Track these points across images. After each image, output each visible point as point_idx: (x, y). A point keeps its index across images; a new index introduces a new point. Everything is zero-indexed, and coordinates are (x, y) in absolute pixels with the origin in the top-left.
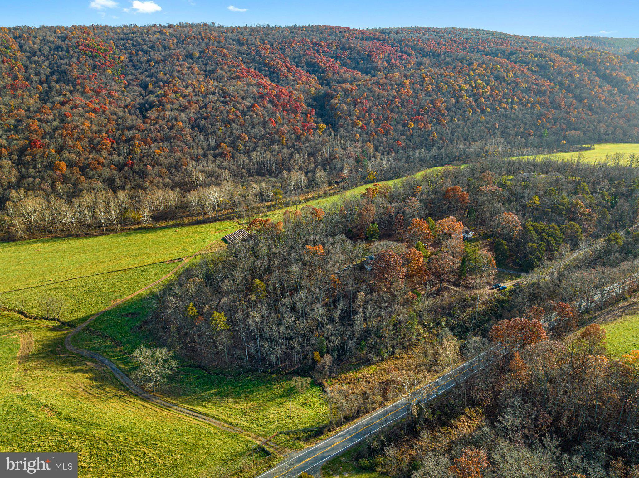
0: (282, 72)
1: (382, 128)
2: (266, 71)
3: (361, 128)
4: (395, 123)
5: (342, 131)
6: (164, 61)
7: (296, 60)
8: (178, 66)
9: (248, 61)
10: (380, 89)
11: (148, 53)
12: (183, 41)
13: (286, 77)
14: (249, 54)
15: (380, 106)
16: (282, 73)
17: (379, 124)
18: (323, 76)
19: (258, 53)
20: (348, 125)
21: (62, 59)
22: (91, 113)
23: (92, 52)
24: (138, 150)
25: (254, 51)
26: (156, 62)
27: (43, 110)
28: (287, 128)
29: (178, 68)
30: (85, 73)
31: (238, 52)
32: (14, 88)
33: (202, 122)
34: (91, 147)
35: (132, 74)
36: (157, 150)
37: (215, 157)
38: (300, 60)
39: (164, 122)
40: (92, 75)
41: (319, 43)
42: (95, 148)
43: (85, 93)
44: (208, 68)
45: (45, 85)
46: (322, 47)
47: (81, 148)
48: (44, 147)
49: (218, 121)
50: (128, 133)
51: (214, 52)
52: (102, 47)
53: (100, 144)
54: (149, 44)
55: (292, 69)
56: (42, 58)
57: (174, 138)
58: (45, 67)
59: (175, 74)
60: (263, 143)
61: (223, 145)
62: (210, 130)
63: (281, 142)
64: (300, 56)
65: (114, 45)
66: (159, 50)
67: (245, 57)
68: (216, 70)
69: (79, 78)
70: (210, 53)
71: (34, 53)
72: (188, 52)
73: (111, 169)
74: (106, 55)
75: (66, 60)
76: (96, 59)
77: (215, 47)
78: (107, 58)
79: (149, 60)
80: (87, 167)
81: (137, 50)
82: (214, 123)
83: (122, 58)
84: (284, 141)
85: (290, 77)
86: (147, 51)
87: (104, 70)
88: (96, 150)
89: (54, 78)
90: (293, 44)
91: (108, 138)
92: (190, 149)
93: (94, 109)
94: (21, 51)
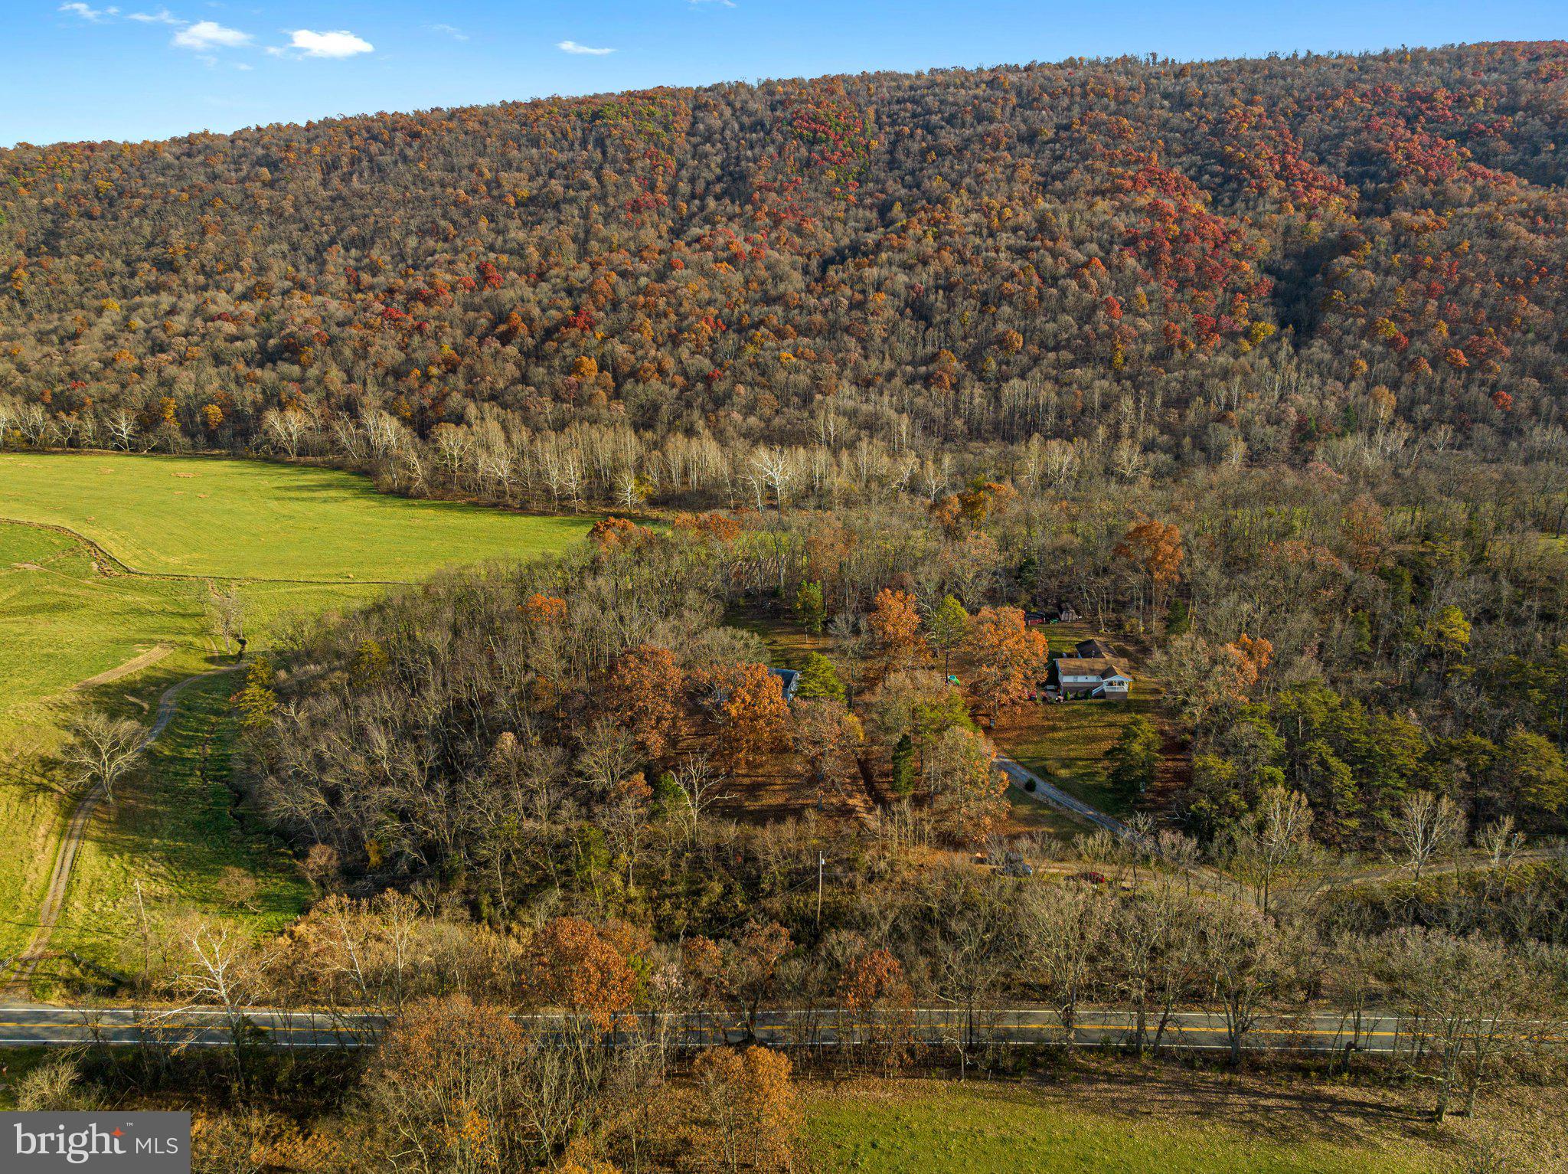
0: (1259, 178)
2: (1213, 175)
3: (1390, 344)
5: (1318, 349)
6: (960, 151)
7: (1324, 146)
8: (987, 161)
9: (1179, 150)
11: (937, 131)
12: (1035, 99)
13: (1261, 192)
14: (1192, 130)
16: (1255, 183)
17: (1464, 338)
18: (1383, 190)
19: (1218, 129)
20: (1347, 332)
21: (752, 148)
22: (725, 264)
23: (815, 132)
24: (751, 349)
25: (1208, 122)
26: (942, 153)
27: (645, 254)
28: (1145, 325)
29: (981, 166)
30: (780, 177)
31: (1164, 125)
32: (636, 207)
33: (932, 297)
34: (670, 335)
35: (877, 181)
36: (786, 354)
37: (911, 381)
38: (1337, 146)
39: (848, 292)
40: (791, 182)
41: (1428, 98)
42: (676, 336)
43: (753, 219)
44: (1056, 168)
45: (697, 202)
46: (1431, 108)
47: (647, 336)
48: (592, 327)
49: (971, 296)
50: (758, 312)
51: (1095, 127)
52: (842, 121)
53: (689, 329)
54: (948, 110)
55: (1296, 171)
56: (719, 145)
57: (847, 330)
58: (713, 166)
59: (967, 180)
60: (1058, 360)
61: (946, 354)
62: (938, 318)
63: (1109, 362)
64: (1342, 136)
65: (872, 115)
66: (963, 125)
67: (1176, 140)
68: (1070, 171)
69: (760, 188)
70: (1085, 128)
71: (708, 139)
72: (1029, 128)
73: (673, 386)
74: (842, 138)
75: (757, 150)
76: (817, 148)
77: (1105, 116)
78: (841, 145)
79: (929, 149)
80: (634, 374)
81: (916, 126)
82: (960, 299)
83: (874, 144)
84: (1119, 359)
85: (1274, 192)
86: (935, 127)
87: (823, 172)
88: (675, 340)
89: (718, 188)
90: (1339, 103)
91: (716, 318)
92: (866, 358)
93: (736, 255)
94: (688, 134)
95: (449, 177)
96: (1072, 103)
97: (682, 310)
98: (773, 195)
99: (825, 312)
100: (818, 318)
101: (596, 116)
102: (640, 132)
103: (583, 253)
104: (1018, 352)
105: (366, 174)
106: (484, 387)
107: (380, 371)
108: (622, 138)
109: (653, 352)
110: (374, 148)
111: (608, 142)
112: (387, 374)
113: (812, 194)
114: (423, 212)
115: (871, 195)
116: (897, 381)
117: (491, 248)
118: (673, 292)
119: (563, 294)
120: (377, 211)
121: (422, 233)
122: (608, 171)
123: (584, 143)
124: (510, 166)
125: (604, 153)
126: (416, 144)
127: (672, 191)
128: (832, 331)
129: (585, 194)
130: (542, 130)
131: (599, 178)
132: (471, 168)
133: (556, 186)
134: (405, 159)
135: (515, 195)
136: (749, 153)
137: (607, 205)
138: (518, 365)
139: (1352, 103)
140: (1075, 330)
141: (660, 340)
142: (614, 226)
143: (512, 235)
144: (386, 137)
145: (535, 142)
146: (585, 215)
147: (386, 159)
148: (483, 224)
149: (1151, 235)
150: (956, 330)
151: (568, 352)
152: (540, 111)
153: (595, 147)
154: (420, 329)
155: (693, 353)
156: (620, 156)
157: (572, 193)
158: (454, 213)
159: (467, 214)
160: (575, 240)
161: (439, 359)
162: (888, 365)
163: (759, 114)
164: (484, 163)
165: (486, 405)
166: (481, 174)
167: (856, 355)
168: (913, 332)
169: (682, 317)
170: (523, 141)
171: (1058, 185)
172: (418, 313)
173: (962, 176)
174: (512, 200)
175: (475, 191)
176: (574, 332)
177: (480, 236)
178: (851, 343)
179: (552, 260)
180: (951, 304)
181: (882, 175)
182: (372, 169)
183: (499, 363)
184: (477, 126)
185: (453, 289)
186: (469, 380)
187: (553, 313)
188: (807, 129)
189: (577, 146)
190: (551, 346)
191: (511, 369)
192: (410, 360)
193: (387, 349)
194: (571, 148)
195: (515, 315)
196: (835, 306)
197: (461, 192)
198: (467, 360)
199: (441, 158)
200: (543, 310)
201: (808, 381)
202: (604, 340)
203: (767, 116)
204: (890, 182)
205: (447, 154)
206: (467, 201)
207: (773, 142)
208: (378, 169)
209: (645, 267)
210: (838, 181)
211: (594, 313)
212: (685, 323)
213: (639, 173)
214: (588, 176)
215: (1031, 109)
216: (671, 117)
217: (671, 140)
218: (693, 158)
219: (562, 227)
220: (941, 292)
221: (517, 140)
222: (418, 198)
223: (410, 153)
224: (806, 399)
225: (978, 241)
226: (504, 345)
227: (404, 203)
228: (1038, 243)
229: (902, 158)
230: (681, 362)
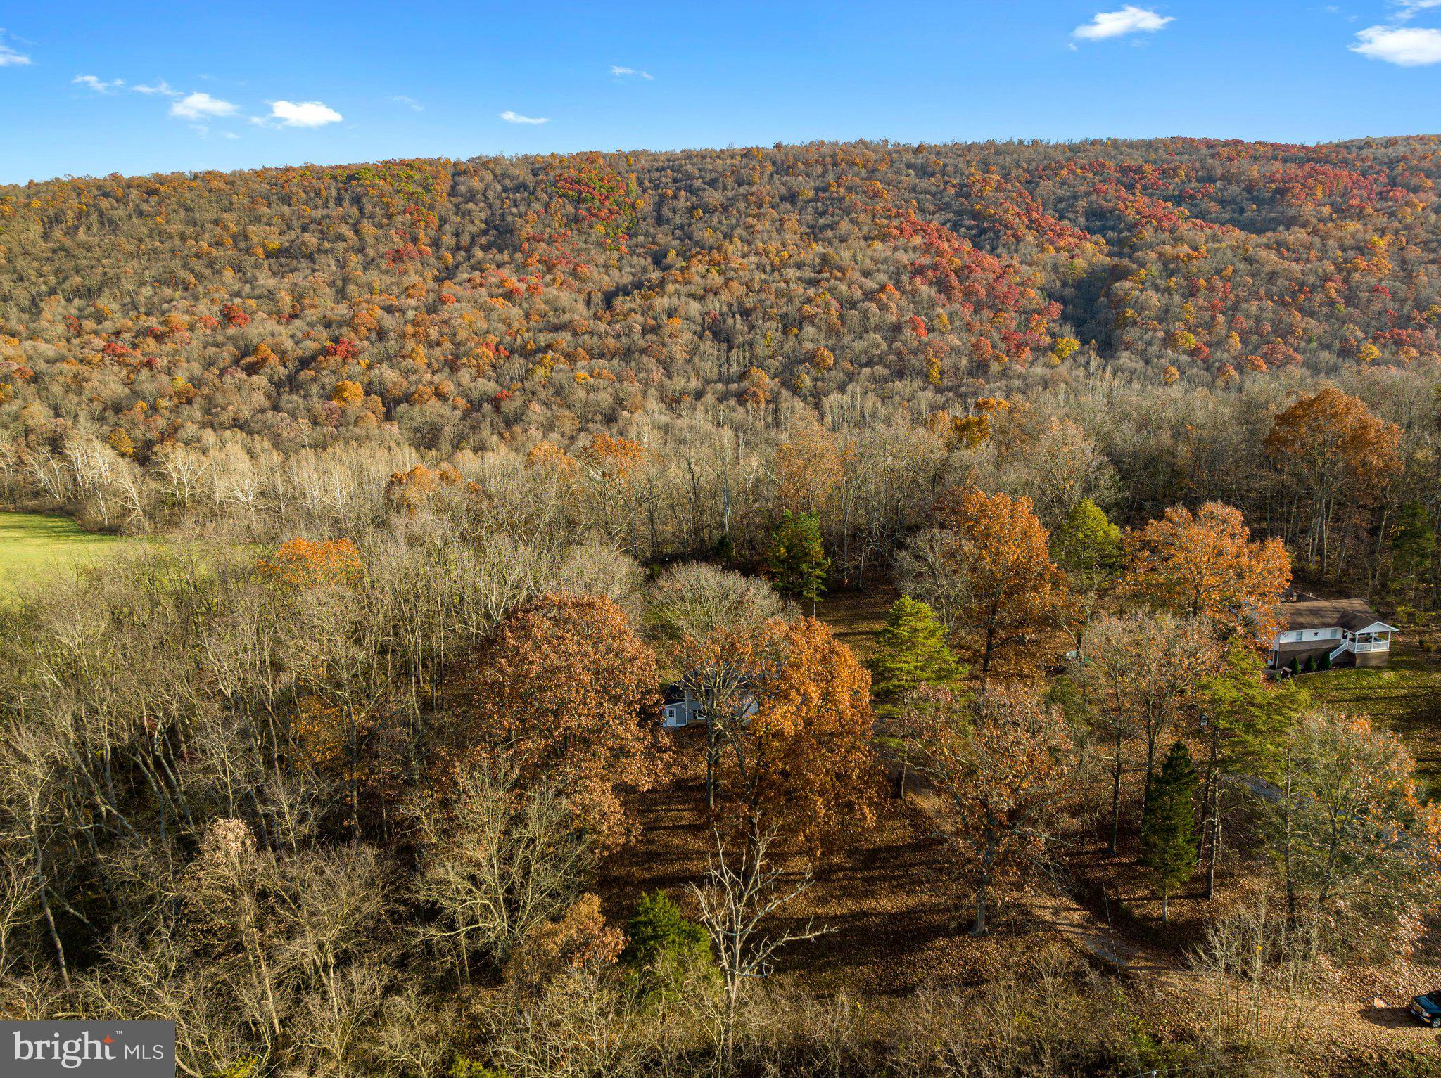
0: (1012, 228)
1: (1264, 356)
2: (969, 228)
3: (1193, 353)
4: (1314, 345)
5: (1125, 358)
6: (725, 209)
7: (1061, 206)
8: (754, 216)
9: (932, 208)
10: (1282, 257)
11: (701, 193)
12: (789, 167)
13: (1018, 239)
14: (940, 192)
15: (1271, 298)
16: (1010, 232)
17: (1258, 347)
18: (1126, 238)
19: (964, 191)
20: (1150, 343)
21: (516, 206)
22: (501, 299)
23: (580, 193)
24: (541, 371)
25: (954, 186)
26: (709, 210)
27: (411, 292)
28: (954, 340)
29: (750, 220)
30: (548, 230)
31: (913, 189)
32: (398, 257)
33: (730, 321)
34: (446, 361)
35: (647, 235)
36: (582, 374)
37: (722, 398)
38: (1073, 206)
39: (639, 318)
40: (560, 234)
41: (1139, 170)
42: (453, 362)
43: (524, 266)
44: (822, 221)
45: (463, 253)
46: (1143, 178)
47: (420, 362)
48: (354, 355)
49: (771, 318)
50: (543, 338)
51: (850, 189)
52: (606, 184)
53: (467, 354)
54: (708, 177)
55: (1043, 223)
56: (482, 204)
57: (644, 352)
58: (477, 222)
59: (739, 231)
60: (873, 374)
61: (756, 373)
62: (741, 339)
63: (926, 377)
64: (1075, 197)
65: (634, 179)
66: (725, 188)
67: (927, 200)
68: (838, 223)
69: (528, 239)
70: (842, 190)
71: (471, 197)
72: (790, 190)
73: (454, 408)
74: (607, 198)
75: (522, 208)
76: (583, 206)
77: (857, 180)
78: (607, 204)
79: (694, 208)
80: (408, 398)
81: (679, 189)
82: (760, 322)
83: (640, 203)
84: (935, 372)
85: (1030, 238)
86: (698, 190)
87: (591, 227)
88: (452, 365)
89: (484, 240)
90: (1064, 173)
91: (498, 344)
92: (669, 376)
93: (511, 292)
94: (449, 195)
95: (190, 230)
96: (826, 172)
97: (459, 338)
98: (543, 245)
99: (618, 337)
100: (611, 342)
101: (351, 178)
102: (399, 191)
103: (341, 295)
104: (829, 369)
105: (95, 228)
106: (225, 417)
107: (97, 406)
108: (381, 196)
109: (428, 376)
110: (105, 204)
111: (365, 200)
112: (105, 409)
113: (582, 245)
114: (159, 264)
115: (643, 246)
116: (709, 398)
117: (238, 294)
118: (445, 322)
119: (320, 328)
120: (105, 262)
121: (158, 282)
122: (365, 225)
123: (339, 201)
124: (260, 221)
125: (361, 211)
126: (154, 200)
127: (436, 244)
128: (627, 354)
129: (342, 245)
130: (294, 189)
131: (357, 232)
132: (216, 222)
133: (311, 239)
134: (141, 214)
135: (264, 246)
136: (514, 210)
137: (365, 255)
138: (268, 396)
139: (1074, 173)
140: (884, 346)
141: (436, 366)
142: (375, 273)
143: (261, 282)
144: (120, 193)
145: (287, 200)
146: (343, 265)
147: (121, 212)
148: (228, 274)
149: (935, 267)
150: (761, 349)
151: (326, 380)
152: (292, 174)
153: (351, 205)
154: (149, 364)
155: (475, 379)
156: (378, 211)
157: (326, 245)
158: (197, 264)
159: (210, 265)
160: (332, 284)
161: (170, 391)
162: (694, 384)
163: (521, 179)
164: (230, 217)
165: (228, 432)
166: (225, 228)
167: (658, 374)
168: (716, 353)
169: (458, 345)
170: (273, 199)
171: (829, 233)
172: (148, 350)
173: (732, 228)
174: (260, 251)
175: (219, 244)
176: (335, 360)
177: (224, 284)
178: (650, 363)
179: (306, 302)
180: (752, 327)
181: (652, 230)
182: (101, 223)
183: (245, 392)
184: (222, 185)
185: (192, 328)
186: (207, 411)
187: (308, 343)
188: (572, 190)
189: (331, 204)
190: (307, 374)
191: (259, 399)
192: (137, 395)
193: (110, 383)
194: (326, 206)
195: (264, 347)
196: (628, 331)
197: (204, 244)
198: (205, 390)
199: (182, 214)
200: (297, 343)
201: (611, 400)
202: (370, 367)
203: (530, 181)
204: (660, 236)
205: (188, 209)
206: (210, 253)
207: (538, 199)
208: (108, 223)
209: (413, 302)
210: (608, 234)
211: (357, 342)
212: (463, 349)
213: (399, 226)
214: (345, 229)
215: (788, 175)
216: (430, 181)
217: (433, 199)
218: (456, 214)
219: (317, 274)
220: (738, 317)
221: (266, 198)
222: (154, 250)
223: (145, 207)
224: (610, 419)
225: (763, 276)
226: (249, 375)
227: (138, 255)
228: (826, 275)
229: (670, 215)
230: (460, 385)
